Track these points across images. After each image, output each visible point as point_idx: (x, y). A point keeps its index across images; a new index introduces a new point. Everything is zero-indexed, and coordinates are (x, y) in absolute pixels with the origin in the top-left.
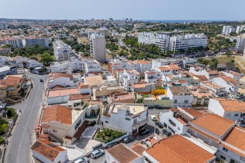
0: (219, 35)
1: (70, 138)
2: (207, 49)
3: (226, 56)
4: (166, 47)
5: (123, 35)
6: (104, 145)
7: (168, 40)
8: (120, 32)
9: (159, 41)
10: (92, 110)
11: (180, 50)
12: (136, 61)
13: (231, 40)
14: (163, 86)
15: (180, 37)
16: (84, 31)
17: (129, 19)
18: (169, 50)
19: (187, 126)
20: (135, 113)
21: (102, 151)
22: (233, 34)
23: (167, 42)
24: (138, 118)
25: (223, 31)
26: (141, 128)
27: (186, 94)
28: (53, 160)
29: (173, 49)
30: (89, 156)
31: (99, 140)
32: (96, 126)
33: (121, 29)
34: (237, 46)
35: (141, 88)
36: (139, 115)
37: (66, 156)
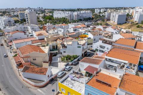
0: (94, 14)
1: (47, 62)
2: (93, 19)
3: (102, 22)
4: (72, 18)
5: (41, 15)
6: (70, 63)
7: (72, 14)
8: (39, 14)
9: (67, 15)
10: (53, 46)
11: (80, 19)
12: (60, 24)
13: (101, 15)
14: (83, 34)
15: (79, 12)
16: (14, 14)
17: (41, 8)
18: (74, 20)
19: (113, 46)
20: (82, 44)
21: (71, 66)
22: (100, 13)
23: (72, 16)
24: (84, 46)
25: (96, 12)
26: (85, 53)
27: (99, 35)
28: (45, 74)
29: (76, 19)
30: (64, 70)
31: (65, 62)
32: (58, 55)
33: (38, 12)
34: (106, 17)
35: (73, 35)
36: (84, 45)
37: (51, 72)
